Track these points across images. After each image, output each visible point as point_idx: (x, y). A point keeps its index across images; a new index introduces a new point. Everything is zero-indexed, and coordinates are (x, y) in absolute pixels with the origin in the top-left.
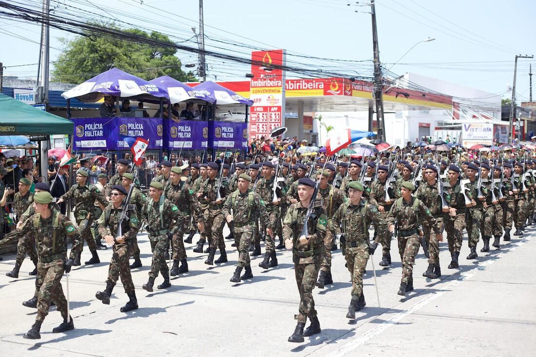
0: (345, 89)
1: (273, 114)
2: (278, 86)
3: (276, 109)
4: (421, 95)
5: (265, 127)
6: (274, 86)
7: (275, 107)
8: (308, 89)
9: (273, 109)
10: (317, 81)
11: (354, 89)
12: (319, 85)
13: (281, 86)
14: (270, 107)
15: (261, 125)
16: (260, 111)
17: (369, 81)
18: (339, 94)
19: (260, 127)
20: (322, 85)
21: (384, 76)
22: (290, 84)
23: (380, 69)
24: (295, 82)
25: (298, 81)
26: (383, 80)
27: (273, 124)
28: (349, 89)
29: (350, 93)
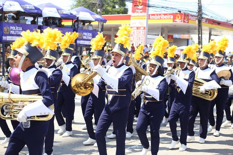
0: (184, 19)
1: (141, 30)
2: (144, 16)
3: (143, 28)
4: (231, 25)
5: (137, 38)
6: (142, 16)
8: (165, 19)
9: (141, 28)
10: (170, 14)
11: (190, 19)
12: (170, 17)
13: (146, 16)
14: (140, 27)
15: (135, 36)
16: (135, 29)
17: (195, 14)
18: (181, 22)
19: (135, 38)
20: (172, 17)
21: (203, 11)
22: (156, 16)
23: (201, 8)
24: (158, 15)
25: (160, 15)
26: (203, 14)
27: (141, 36)
28: (187, 19)
29: (187, 21)
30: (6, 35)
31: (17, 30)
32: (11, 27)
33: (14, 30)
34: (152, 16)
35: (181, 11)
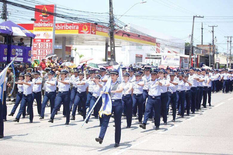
1: (47, 44)
2: (50, 27)
3: (49, 41)
4: (137, 36)
5: (42, 52)
6: (48, 27)
7: (48, 39)
8: (69, 29)
9: (47, 41)
11: (97, 30)
12: (75, 27)
13: (52, 27)
14: (46, 40)
16: (39, 42)
17: (106, 25)
19: (39, 51)
20: (78, 28)
21: (116, 23)
22: (58, 26)
23: (113, 19)
24: (61, 25)
25: (63, 24)
26: (115, 25)
27: (47, 50)
28: (94, 30)
29: (94, 33)
35: (98, 23)
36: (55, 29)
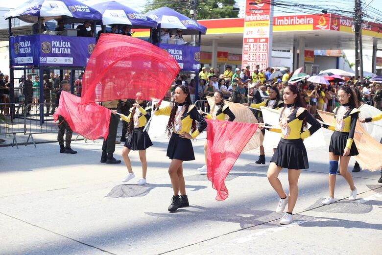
0: (332, 24)
1: (262, 44)
2: (266, 20)
3: (264, 40)
5: (254, 56)
6: (263, 20)
7: (264, 38)
8: (300, 24)
9: (261, 41)
10: (308, 17)
11: (342, 25)
12: (309, 21)
13: (269, 20)
14: (260, 39)
15: (251, 54)
16: (252, 42)
17: (350, 15)
18: (326, 29)
19: (251, 56)
20: (312, 21)
21: (364, 11)
22: (285, 20)
23: (360, 5)
24: (289, 18)
25: (292, 17)
27: (261, 54)
28: (336, 25)
29: (337, 28)
30: (45, 55)
31: (63, 47)
32: (53, 42)
33: (58, 47)
34: (279, 21)
35: (328, 11)
36: (273, 24)
